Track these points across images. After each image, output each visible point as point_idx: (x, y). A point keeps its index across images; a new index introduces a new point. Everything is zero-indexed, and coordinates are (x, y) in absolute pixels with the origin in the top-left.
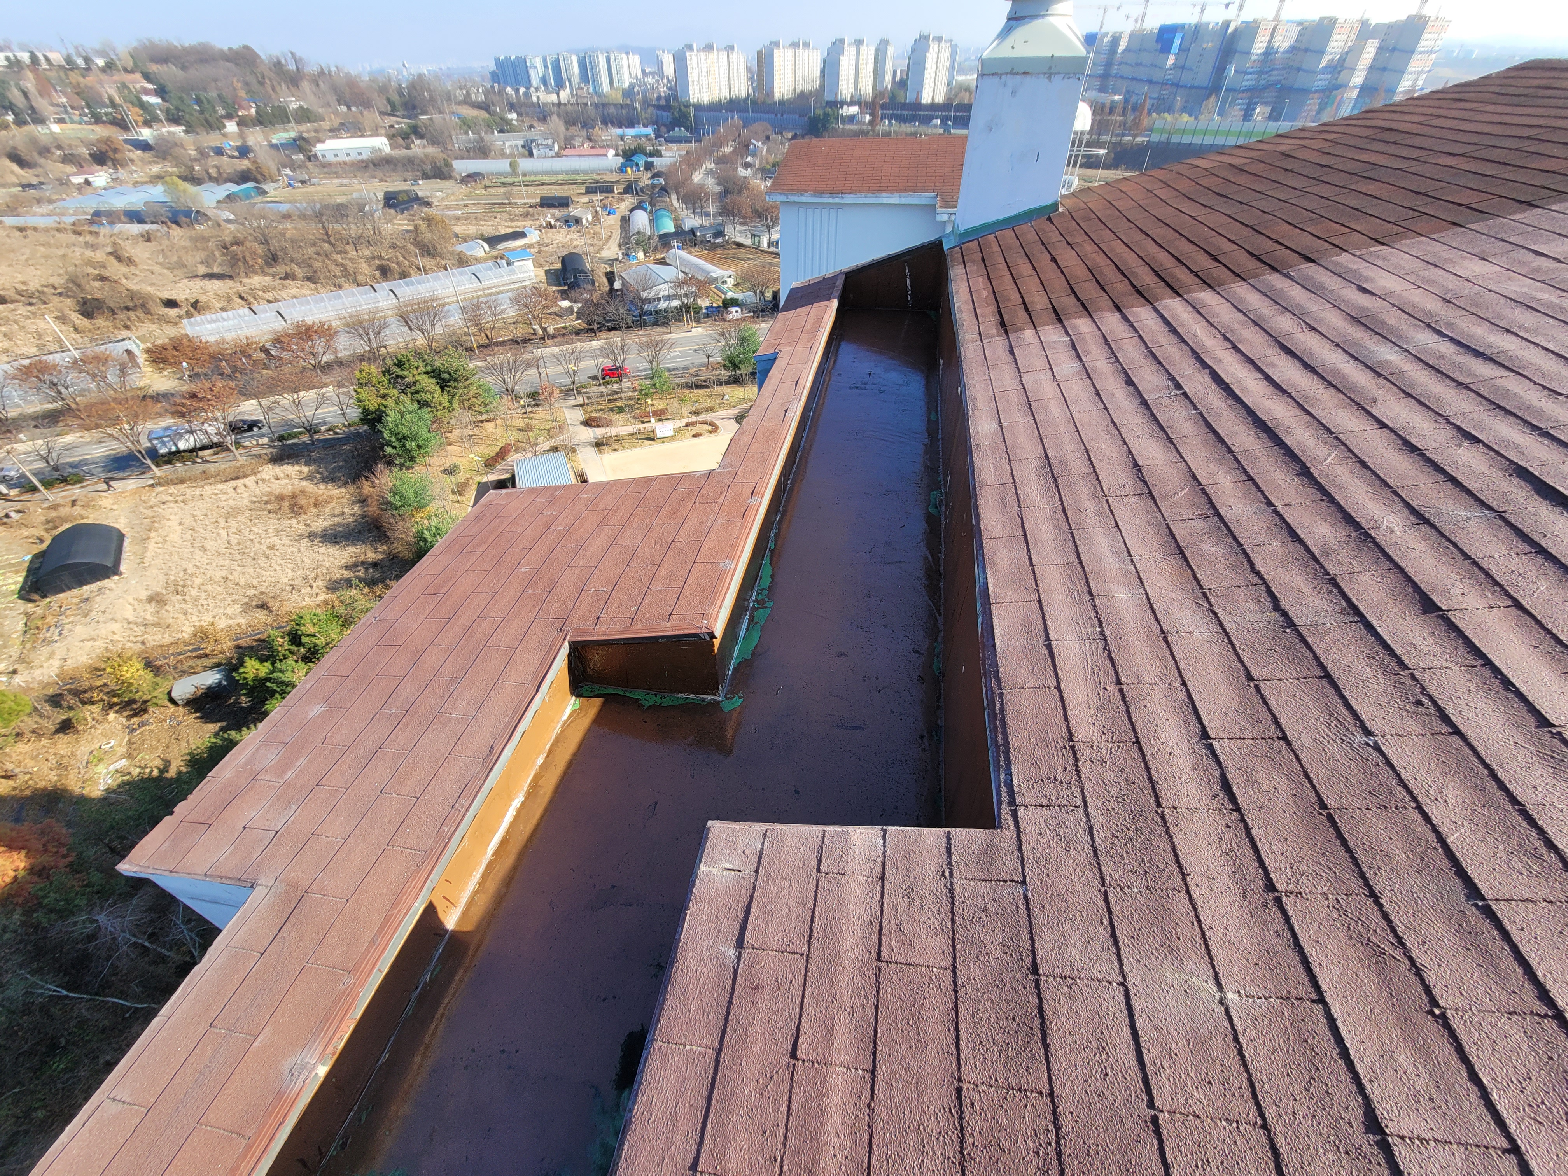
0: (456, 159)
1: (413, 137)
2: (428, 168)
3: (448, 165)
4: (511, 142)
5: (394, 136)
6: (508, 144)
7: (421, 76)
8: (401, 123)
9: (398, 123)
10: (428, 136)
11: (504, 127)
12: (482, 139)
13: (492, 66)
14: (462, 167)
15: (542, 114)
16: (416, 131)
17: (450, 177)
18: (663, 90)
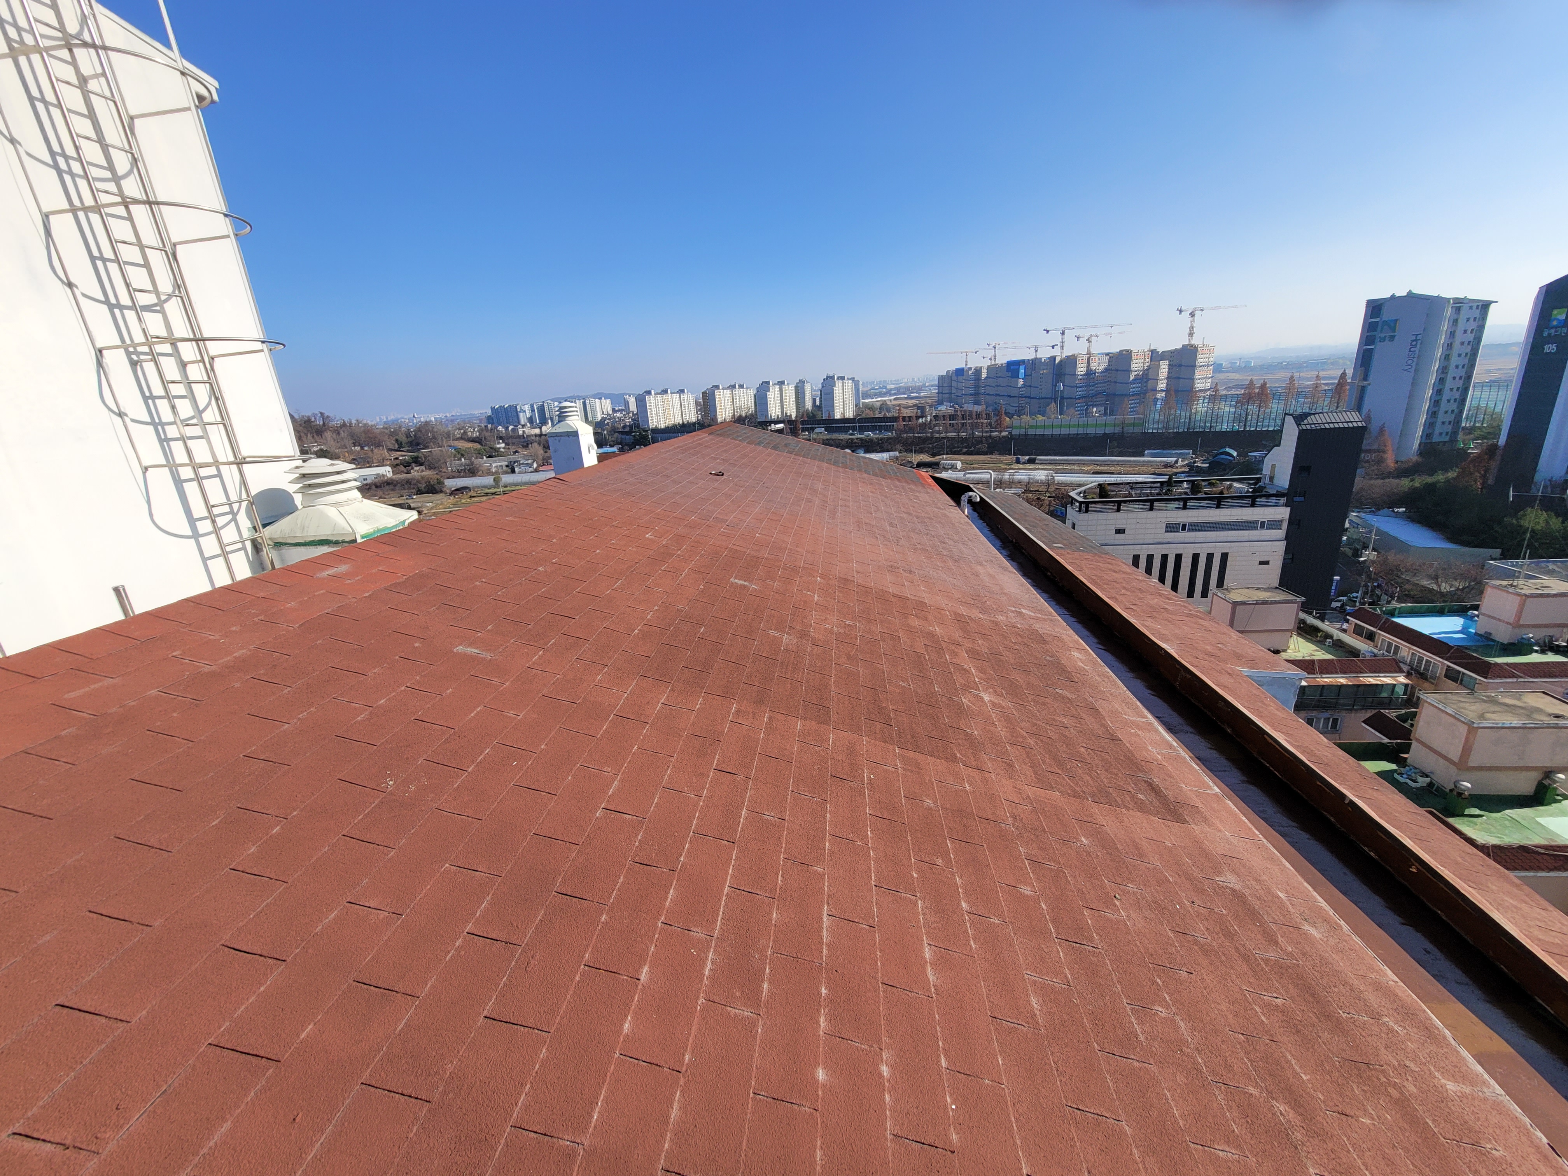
0: (448, 478)
1: (413, 465)
2: (422, 486)
3: (440, 483)
4: (496, 464)
5: (397, 465)
6: (494, 465)
7: (427, 423)
8: (404, 456)
9: (402, 456)
10: (426, 463)
11: (493, 453)
12: (472, 463)
13: (489, 413)
14: (452, 483)
15: (525, 441)
16: (417, 461)
17: (441, 492)
18: (628, 421)
